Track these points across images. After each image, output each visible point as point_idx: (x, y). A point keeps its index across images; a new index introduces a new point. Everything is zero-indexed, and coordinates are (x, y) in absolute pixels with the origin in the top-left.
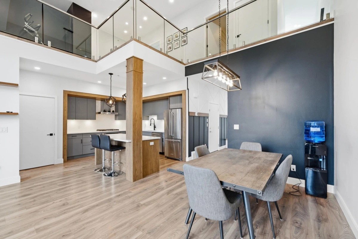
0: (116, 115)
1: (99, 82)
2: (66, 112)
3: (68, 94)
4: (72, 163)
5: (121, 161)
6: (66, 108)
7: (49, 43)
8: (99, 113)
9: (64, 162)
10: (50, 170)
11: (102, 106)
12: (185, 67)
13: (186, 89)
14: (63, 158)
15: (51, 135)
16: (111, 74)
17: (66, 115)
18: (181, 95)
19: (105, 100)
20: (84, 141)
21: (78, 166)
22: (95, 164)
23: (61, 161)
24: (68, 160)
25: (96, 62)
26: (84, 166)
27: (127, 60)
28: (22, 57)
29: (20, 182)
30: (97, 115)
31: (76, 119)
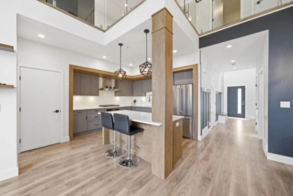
0: (116, 92)
1: (105, 57)
2: (72, 87)
3: (74, 69)
4: (79, 141)
5: (137, 145)
6: (72, 84)
7: (54, 3)
8: (102, 89)
9: (70, 139)
10: (56, 152)
11: (104, 83)
12: (200, 38)
13: (198, 62)
14: (70, 135)
15: (57, 111)
16: (121, 45)
17: (72, 91)
18: (192, 70)
19: (107, 76)
20: (88, 117)
21: (85, 145)
22: (103, 143)
23: (67, 138)
24: (74, 136)
25: (104, 31)
26: (91, 146)
27: (152, 16)
28: (19, 13)
29: (17, 174)
30: (100, 92)
31: (81, 95)
